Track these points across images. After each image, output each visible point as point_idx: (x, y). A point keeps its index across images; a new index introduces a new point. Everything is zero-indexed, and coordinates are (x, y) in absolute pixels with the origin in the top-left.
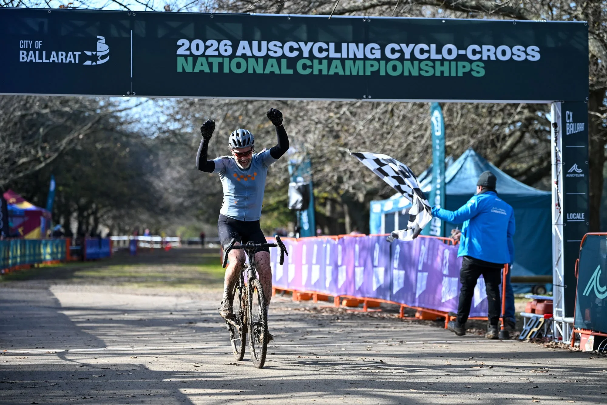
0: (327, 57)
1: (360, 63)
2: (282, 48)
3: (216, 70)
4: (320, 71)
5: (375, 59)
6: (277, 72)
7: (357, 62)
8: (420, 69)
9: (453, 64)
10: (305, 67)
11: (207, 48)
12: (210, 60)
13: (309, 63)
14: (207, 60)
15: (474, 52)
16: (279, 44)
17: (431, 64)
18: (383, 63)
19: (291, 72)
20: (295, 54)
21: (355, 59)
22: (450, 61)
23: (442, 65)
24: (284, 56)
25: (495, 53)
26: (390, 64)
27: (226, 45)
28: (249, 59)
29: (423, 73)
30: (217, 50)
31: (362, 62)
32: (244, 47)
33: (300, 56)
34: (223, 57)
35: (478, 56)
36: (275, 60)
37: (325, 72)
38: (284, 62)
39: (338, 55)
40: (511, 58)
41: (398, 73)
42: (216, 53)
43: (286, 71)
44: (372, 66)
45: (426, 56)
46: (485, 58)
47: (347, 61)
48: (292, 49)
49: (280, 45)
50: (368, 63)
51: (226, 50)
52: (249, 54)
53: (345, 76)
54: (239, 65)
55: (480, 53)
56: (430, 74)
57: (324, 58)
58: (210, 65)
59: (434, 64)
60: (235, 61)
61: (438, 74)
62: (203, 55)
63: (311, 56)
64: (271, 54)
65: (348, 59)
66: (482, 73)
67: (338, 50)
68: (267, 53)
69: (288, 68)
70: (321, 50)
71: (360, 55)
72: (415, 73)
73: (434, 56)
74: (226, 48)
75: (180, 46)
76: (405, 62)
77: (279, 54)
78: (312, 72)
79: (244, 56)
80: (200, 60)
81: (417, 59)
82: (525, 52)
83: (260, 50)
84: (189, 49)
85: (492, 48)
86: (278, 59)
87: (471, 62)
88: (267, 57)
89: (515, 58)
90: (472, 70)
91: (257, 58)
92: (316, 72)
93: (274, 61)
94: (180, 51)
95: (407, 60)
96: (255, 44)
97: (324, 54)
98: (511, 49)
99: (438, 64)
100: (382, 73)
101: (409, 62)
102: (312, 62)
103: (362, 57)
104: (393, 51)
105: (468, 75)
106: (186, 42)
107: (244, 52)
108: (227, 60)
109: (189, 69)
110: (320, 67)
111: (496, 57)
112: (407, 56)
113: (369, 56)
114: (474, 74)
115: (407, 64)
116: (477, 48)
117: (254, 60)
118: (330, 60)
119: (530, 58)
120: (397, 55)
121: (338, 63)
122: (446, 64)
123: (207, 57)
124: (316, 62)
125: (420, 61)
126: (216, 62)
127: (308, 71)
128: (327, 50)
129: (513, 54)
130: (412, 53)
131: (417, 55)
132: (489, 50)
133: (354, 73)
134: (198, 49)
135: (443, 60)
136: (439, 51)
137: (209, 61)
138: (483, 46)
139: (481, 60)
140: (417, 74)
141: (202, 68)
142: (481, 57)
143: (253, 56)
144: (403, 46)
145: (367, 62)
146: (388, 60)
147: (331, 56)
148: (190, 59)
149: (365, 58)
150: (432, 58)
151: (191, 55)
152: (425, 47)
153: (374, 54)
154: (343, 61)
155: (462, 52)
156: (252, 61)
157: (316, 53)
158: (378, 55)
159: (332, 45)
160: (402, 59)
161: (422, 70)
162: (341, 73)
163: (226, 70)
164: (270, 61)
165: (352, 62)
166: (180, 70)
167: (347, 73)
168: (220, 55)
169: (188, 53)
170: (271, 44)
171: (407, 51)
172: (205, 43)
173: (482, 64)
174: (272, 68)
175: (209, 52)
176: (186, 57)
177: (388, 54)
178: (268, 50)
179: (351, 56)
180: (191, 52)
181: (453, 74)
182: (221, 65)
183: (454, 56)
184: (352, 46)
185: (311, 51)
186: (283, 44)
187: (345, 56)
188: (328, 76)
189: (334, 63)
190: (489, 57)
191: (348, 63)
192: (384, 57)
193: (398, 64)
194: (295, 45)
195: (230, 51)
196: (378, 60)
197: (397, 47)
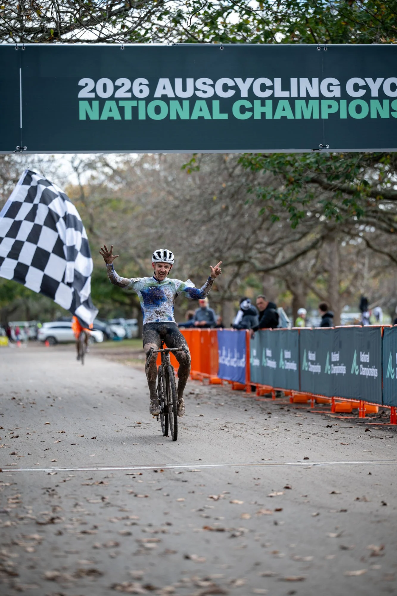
0: (272, 97)
1: (314, 104)
2: (213, 86)
3: (128, 116)
4: (263, 114)
5: (334, 98)
6: (207, 117)
7: (310, 101)
8: (391, 110)
10: (243, 110)
12: (121, 103)
13: (248, 105)
14: (117, 104)
16: (209, 81)
18: (343, 102)
19: (225, 116)
20: (231, 93)
21: (308, 98)
24: (215, 97)
26: (353, 105)
28: (171, 102)
30: (130, 90)
31: (318, 101)
32: (164, 87)
34: (138, 99)
36: (204, 102)
37: (269, 116)
38: (216, 104)
39: (286, 94)
41: (362, 115)
42: (129, 95)
43: (218, 115)
44: (330, 107)
47: (297, 101)
48: (226, 88)
49: (211, 82)
50: (324, 103)
51: (141, 91)
52: (171, 95)
53: (295, 121)
54: (158, 110)
57: (268, 98)
58: (121, 110)
60: (152, 104)
62: (112, 98)
63: (252, 97)
64: (199, 94)
65: (299, 98)
67: (286, 87)
68: (194, 94)
69: (221, 111)
70: (263, 88)
71: (314, 93)
72: (385, 114)
74: (141, 88)
75: (82, 87)
76: (372, 101)
77: (210, 94)
78: (253, 116)
79: (165, 98)
80: (109, 104)
81: (387, 97)
83: (184, 89)
84: (94, 90)
86: (209, 101)
88: (193, 99)
91: (181, 100)
92: (258, 116)
93: (203, 104)
94: (83, 94)
95: (375, 98)
96: (178, 82)
97: (268, 93)
100: (343, 115)
101: (377, 101)
102: (253, 104)
103: (317, 95)
104: (356, 87)
106: (90, 82)
107: (164, 92)
108: (142, 104)
109: (94, 116)
110: (263, 109)
112: (375, 93)
113: (325, 93)
115: (375, 104)
117: (177, 102)
118: (275, 101)
120: (362, 93)
121: (286, 103)
123: (117, 100)
124: (257, 103)
125: (392, 99)
126: (128, 106)
127: (247, 115)
128: (272, 88)
130: (381, 90)
131: (387, 92)
133: (307, 116)
134: (105, 91)
137: (120, 105)
140: (388, 117)
141: (111, 115)
143: (177, 98)
144: (369, 80)
145: (322, 101)
146: (350, 99)
147: (276, 96)
148: (96, 104)
149: (321, 97)
151: (97, 98)
153: (332, 91)
154: (292, 101)
157: (257, 92)
158: (337, 93)
159: (278, 82)
160: (367, 98)
161: (394, 111)
162: (290, 116)
163: (142, 116)
164: (198, 104)
165: (304, 101)
166: (82, 117)
167: (298, 116)
168: (134, 98)
169: (92, 95)
170: (199, 82)
171: (374, 87)
172: (114, 83)
174: (201, 112)
175: (120, 94)
176: (90, 100)
177: (350, 91)
178: (196, 89)
179: (303, 94)
180: (96, 94)
182: (135, 110)
184: (304, 82)
185: (251, 90)
186: (215, 82)
187: (294, 94)
188: (273, 121)
189: (281, 103)
191: (300, 104)
192: (344, 95)
193: (363, 104)
194: (230, 82)
195: (146, 92)
196: (337, 99)
197: (361, 82)
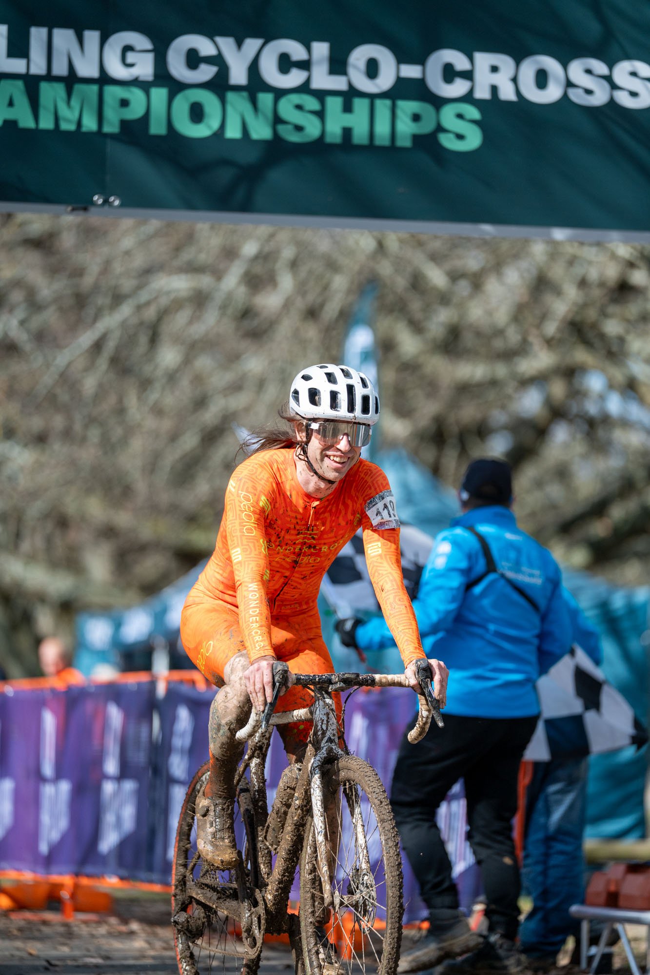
1: (86, 94)
5: (135, 82)
8: (277, 120)
9: (383, 107)
15: (450, 74)
17: (312, 103)
18: (159, 95)
22: (372, 97)
23: (348, 108)
25: (515, 80)
26: (184, 101)
29: (287, 133)
31: (95, 88)
35: (459, 88)
39: (18, 66)
40: (565, 96)
41: (206, 129)
44: (125, 103)
45: (295, 78)
46: (483, 93)
47: (44, 86)
50: (113, 93)
53: (35, 134)
55: (468, 75)
56: (311, 134)
59: (323, 103)
61: (334, 136)
65: (49, 77)
66: (473, 140)
67: (18, 47)
71: (87, 68)
72: (261, 130)
73: (322, 79)
76: (231, 96)
81: (268, 88)
82: (609, 79)
85: (505, 62)
87: (438, 102)
89: (577, 96)
90: (440, 129)
95: (237, 88)
98: (565, 66)
99: (334, 104)
100: (157, 128)
101: (244, 97)
103: (95, 73)
104: (193, 59)
105: (426, 143)
111: (518, 93)
112: (238, 75)
113: (116, 70)
114: (448, 142)
115: (238, 103)
116: (460, 61)
119: (622, 100)
120: (206, 72)
121: (17, 89)
122: (361, 106)
125: (279, 93)
129: (569, 84)
130: (254, 68)
131: (270, 72)
132: (494, 69)
133: (68, 124)
135: (350, 95)
136: (338, 66)
138: (479, 57)
139: (468, 98)
140: (269, 136)
142: (471, 91)
144: (226, 44)
145: (108, 90)
146: (176, 87)
149: (104, 79)
150: (316, 85)
152: (296, 50)
153: (131, 65)
154: (32, 84)
155: (411, 71)
158: (144, 67)
160: (220, 86)
161: (284, 122)
162: (26, 121)
165: (62, 87)
167: (46, 123)
171: (238, 61)
173: (474, 113)
177: (178, 68)
179: (60, 69)
181: (382, 139)
183: (385, 80)
184: (64, 38)
187: (38, 66)
190: (494, 89)
191: (50, 93)
192: (162, 76)
193: (209, 100)
196: (144, 86)
197: (205, 46)
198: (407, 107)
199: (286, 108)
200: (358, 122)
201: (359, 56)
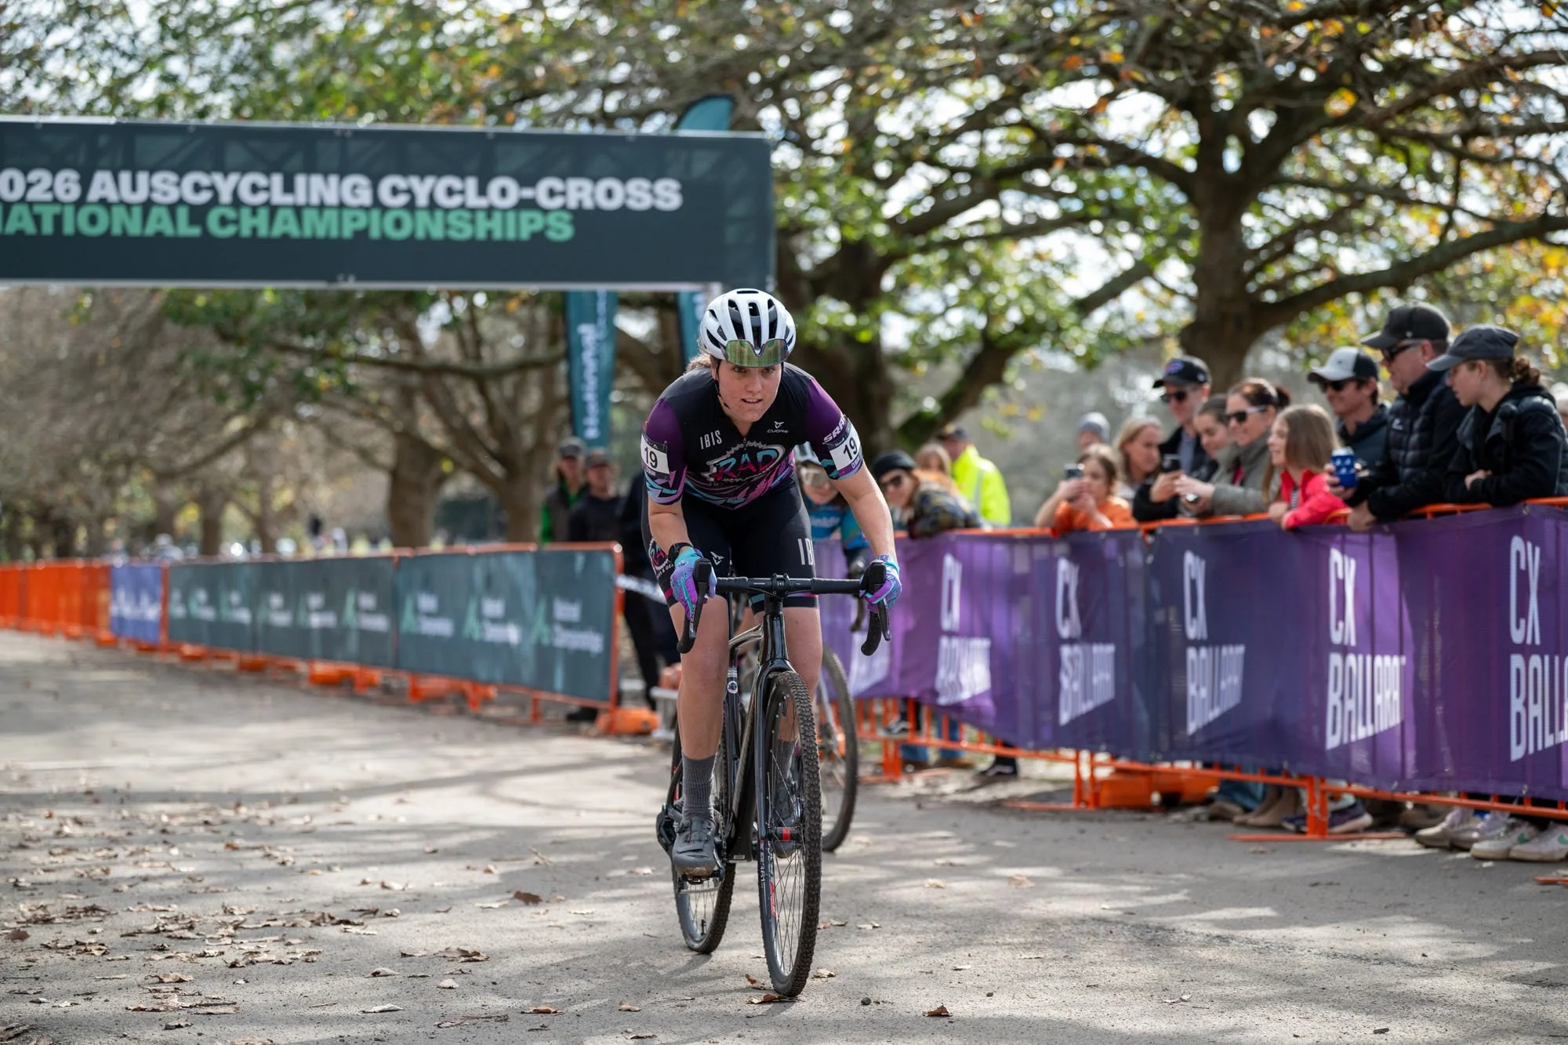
0: (267, 204)
1: (331, 215)
2: (178, 184)
3: (48, 228)
4: (254, 230)
5: (361, 207)
6: (168, 230)
8: (447, 226)
9: (511, 216)
10: (224, 221)
11: (29, 186)
12: (37, 209)
13: (231, 214)
14: (31, 210)
15: (552, 193)
16: (172, 177)
17: (466, 215)
18: (375, 214)
19: (196, 231)
20: (204, 197)
22: (504, 211)
23: (489, 218)
24: (181, 201)
25: (593, 195)
26: (390, 217)
27: (67, 181)
28: (114, 208)
29: (454, 234)
30: (51, 189)
32: (102, 184)
33: (215, 201)
34: (63, 204)
35: (558, 202)
36: (164, 210)
37: (263, 232)
38: (182, 213)
39: (288, 199)
40: (625, 204)
41: (404, 234)
42: (48, 197)
43: (186, 230)
44: (355, 220)
45: (456, 200)
46: (573, 204)
48: (197, 188)
49: (176, 179)
50: (347, 215)
51: (67, 191)
52: (112, 196)
53: (301, 242)
54: (93, 220)
55: (564, 194)
56: (467, 233)
57: (262, 205)
58: (37, 219)
59: (474, 216)
60: (84, 212)
61: (481, 235)
62: (23, 200)
63: (237, 202)
64: (157, 197)
65: (308, 206)
66: (568, 233)
67: (289, 188)
68: (150, 196)
69: (191, 224)
70: (255, 189)
71: (331, 199)
72: (437, 233)
73: (473, 200)
74: (67, 184)
76: (418, 213)
77: (173, 197)
78: (239, 231)
79: (103, 202)
80: (16, 211)
81: (441, 207)
82: (652, 192)
83: (134, 188)
85: (586, 184)
86: (172, 208)
87: (545, 212)
88: (148, 205)
89: (632, 204)
90: (547, 227)
91: (128, 206)
92: (246, 232)
93: (163, 213)
95: (422, 209)
96: (125, 177)
97: (261, 198)
99: (481, 216)
100: (375, 233)
101: (426, 213)
102: (239, 213)
103: (336, 202)
104: (395, 191)
105: (539, 237)
107: (103, 193)
108: (69, 212)
110: (254, 222)
111: (595, 203)
112: (422, 200)
113: (349, 200)
114: (552, 235)
115: (423, 217)
116: (556, 183)
117: (123, 208)
118: (273, 209)
119: (661, 205)
120: (403, 199)
121: (289, 214)
122: (497, 216)
123: (31, 204)
124: (245, 213)
125: (447, 211)
126: (47, 214)
127: (230, 231)
128: (268, 189)
129: (627, 196)
130: (431, 197)
131: (441, 199)
132: (580, 188)
133: (321, 233)
134: (12, 189)
135: (490, 210)
136: (482, 191)
137: (35, 212)
138: (570, 182)
139: (564, 208)
140: (442, 236)
141: (21, 226)
142: (566, 204)
143: (122, 203)
144: (414, 181)
145: (344, 212)
146: (384, 209)
147: (274, 201)
149: (342, 206)
150: (469, 204)
152: (456, 183)
153: (358, 196)
154: (298, 210)
155: (528, 193)
156: (119, 213)
157: (245, 195)
158: (365, 198)
159: (277, 180)
160: (411, 207)
161: (451, 227)
162: (294, 231)
163: (68, 229)
164: (155, 212)
165: (316, 211)
167: (308, 232)
168: (56, 201)
170: (158, 178)
171: (422, 191)
172: (25, 177)
173: (568, 217)
174: (159, 223)
175: (35, 194)
177: (386, 197)
178: (151, 189)
179: (315, 200)
181: (511, 235)
182: (58, 220)
183: (511, 200)
184: (317, 180)
185: (235, 193)
186: (181, 179)
187: (300, 198)
188: (269, 239)
189: (281, 214)
190: (580, 201)
191: (309, 216)
192: (377, 203)
193: (405, 216)
194: (203, 179)
195: (75, 193)
196: (366, 209)
197: (400, 182)
198: (526, 215)
199: (452, 218)
200: (496, 224)
201: (495, 186)
